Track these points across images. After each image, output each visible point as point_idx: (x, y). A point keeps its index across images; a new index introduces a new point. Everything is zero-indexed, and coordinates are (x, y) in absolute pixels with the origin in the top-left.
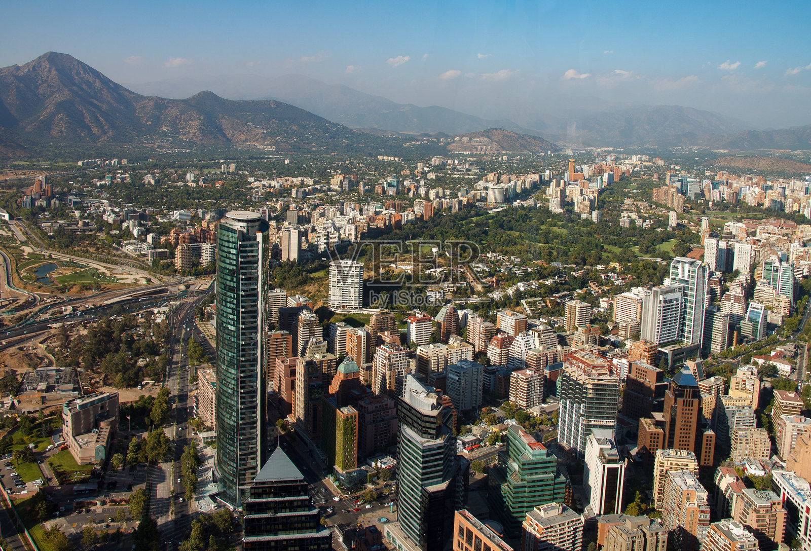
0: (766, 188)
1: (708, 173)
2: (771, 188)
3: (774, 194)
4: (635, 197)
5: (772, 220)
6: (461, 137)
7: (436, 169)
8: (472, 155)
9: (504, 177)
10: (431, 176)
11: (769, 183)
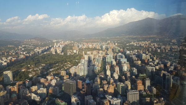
1: (82, 43)
4: (69, 49)
6: (28, 40)
7: (24, 47)
8: (32, 44)
9: (41, 48)
10: (23, 49)
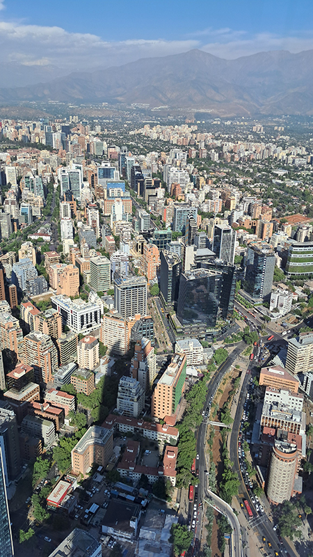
0: (17, 128)
2: (21, 127)
3: (23, 132)
5: (24, 149)
11: (19, 124)
